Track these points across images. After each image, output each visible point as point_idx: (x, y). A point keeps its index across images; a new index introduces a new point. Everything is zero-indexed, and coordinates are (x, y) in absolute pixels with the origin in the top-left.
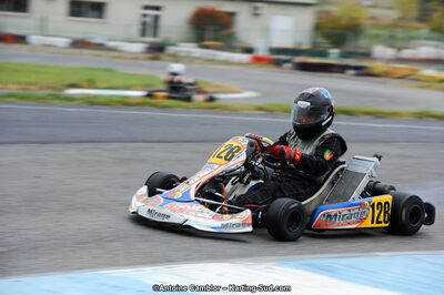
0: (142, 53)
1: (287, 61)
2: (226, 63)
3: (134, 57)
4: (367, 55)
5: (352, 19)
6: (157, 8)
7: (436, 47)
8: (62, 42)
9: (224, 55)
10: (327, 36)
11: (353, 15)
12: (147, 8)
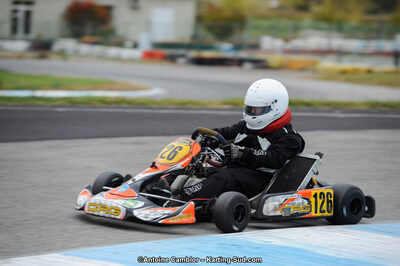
1: (182, 56)
2: (118, 59)
3: (20, 56)
4: (255, 46)
5: (236, 10)
6: (29, 3)
7: (326, 37)
9: (113, 51)
12: (17, 3)
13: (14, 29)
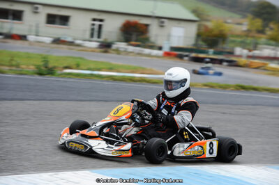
0: (97, 48)
1: (187, 56)
2: (149, 55)
3: (93, 50)
4: (231, 53)
5: (221, 31)
6: (101, 20)
7: (274, 49)
8: (48, 40)
9: (147, 51)
10: (205, 41)
11: (222, 28)
12: (94, 20)
13: (92, 35)
